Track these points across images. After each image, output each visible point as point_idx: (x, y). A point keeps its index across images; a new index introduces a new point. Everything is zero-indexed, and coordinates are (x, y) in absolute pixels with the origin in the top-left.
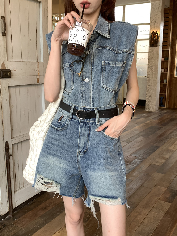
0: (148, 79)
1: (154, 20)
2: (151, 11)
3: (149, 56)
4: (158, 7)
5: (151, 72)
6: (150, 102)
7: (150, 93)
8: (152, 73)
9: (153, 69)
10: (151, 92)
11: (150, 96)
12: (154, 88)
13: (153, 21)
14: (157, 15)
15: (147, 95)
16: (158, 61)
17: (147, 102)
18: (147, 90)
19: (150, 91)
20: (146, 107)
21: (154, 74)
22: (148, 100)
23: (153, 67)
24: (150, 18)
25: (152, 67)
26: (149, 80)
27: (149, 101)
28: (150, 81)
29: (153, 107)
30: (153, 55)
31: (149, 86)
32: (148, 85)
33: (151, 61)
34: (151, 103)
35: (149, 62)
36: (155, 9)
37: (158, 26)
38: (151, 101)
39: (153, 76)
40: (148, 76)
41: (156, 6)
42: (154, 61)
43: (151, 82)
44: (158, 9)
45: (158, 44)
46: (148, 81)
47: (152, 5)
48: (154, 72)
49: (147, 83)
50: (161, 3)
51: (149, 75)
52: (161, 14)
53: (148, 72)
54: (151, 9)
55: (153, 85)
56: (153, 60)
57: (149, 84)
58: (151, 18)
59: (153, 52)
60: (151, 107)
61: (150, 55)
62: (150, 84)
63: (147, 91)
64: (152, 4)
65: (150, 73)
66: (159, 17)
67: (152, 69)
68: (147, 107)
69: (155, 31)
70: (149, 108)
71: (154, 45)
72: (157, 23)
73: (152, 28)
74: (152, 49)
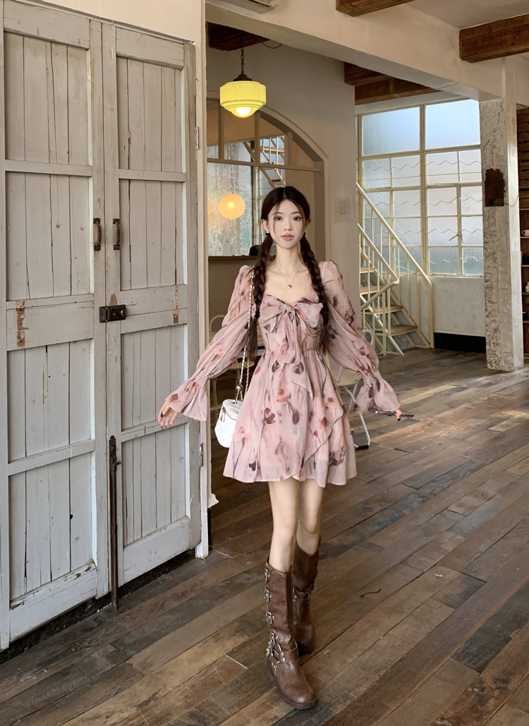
0: (486, 284)
1: (491, 142)
2: (481, 122)
3: (484, 229)
4: (497, 112)
5: (493, 267)
6: (497, 344)
7: (495, 321)
8: (496, 270)
9: (499, 259)
10: (497, 319)
11: (496, 330)
12: (504, 309)
13: (487, 144)
14: (496, 130)
15: (487, 326)
16: (508, 240)
17: (490, 346)
18: (487, 314)
19: (496, 316)
20: (488, 358)
21: (502, 272)
22: (492, 339)
23: (498, 255)
24: (481, 138)
25: (496, 256)
26: (490, 288)
27: (493, 343)
28: (492, 290)
29: (505, 358)
30: (494, 224)
31: (493, 303)
32: (489, 300)
33: (490, 240)
34: (499, 349)
35: (485, 243)
36: (490, 117)
37: (500, 156)
38: (499, 341)
39: (500, 278)
40: (487, 278)
41: (493, 111)
42: (498, 240)
43: (496, 292)
44: (499, 118)
45: (504, 199)
46: (487, 291)
47: (482, 109)
48: (500, 269)
49: (485, 296)
50: (505, 102)
51: (489, 275)
53: (485, 269)
54: (481, 117)
55: (501, 300)
56: (496, 237)
58: (483, 138)
59: (493, 217)
60: (501, 357)
61: (487, 225)
62: (492, 297)
63: (487, 316)
64: (482, 106)
65: (490, 269)
66: (502, 136)
67: (494, 261)
68: (492, 359)
69: (494, 168)
70: (496, 362)
71: (495, 202)
72: (500, 150)
73: (488, 161)
74: (492, 211)
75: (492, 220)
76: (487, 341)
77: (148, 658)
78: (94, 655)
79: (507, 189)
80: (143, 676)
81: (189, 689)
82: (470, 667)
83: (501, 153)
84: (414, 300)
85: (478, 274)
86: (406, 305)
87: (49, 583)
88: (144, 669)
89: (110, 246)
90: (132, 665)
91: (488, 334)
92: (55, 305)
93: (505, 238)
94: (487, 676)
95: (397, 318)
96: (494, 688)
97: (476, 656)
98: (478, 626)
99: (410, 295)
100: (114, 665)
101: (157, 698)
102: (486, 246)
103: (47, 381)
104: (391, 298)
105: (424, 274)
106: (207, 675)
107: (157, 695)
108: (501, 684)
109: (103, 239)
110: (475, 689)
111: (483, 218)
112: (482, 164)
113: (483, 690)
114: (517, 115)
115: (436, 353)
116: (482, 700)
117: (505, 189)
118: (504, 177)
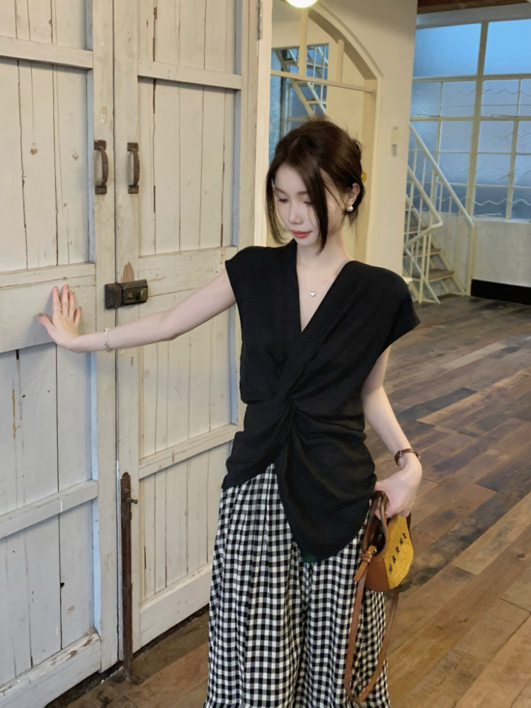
87: (29, 670)
89: (123, 189)
92: (29, 285)
103: (20, 404)
109: (111, 176)
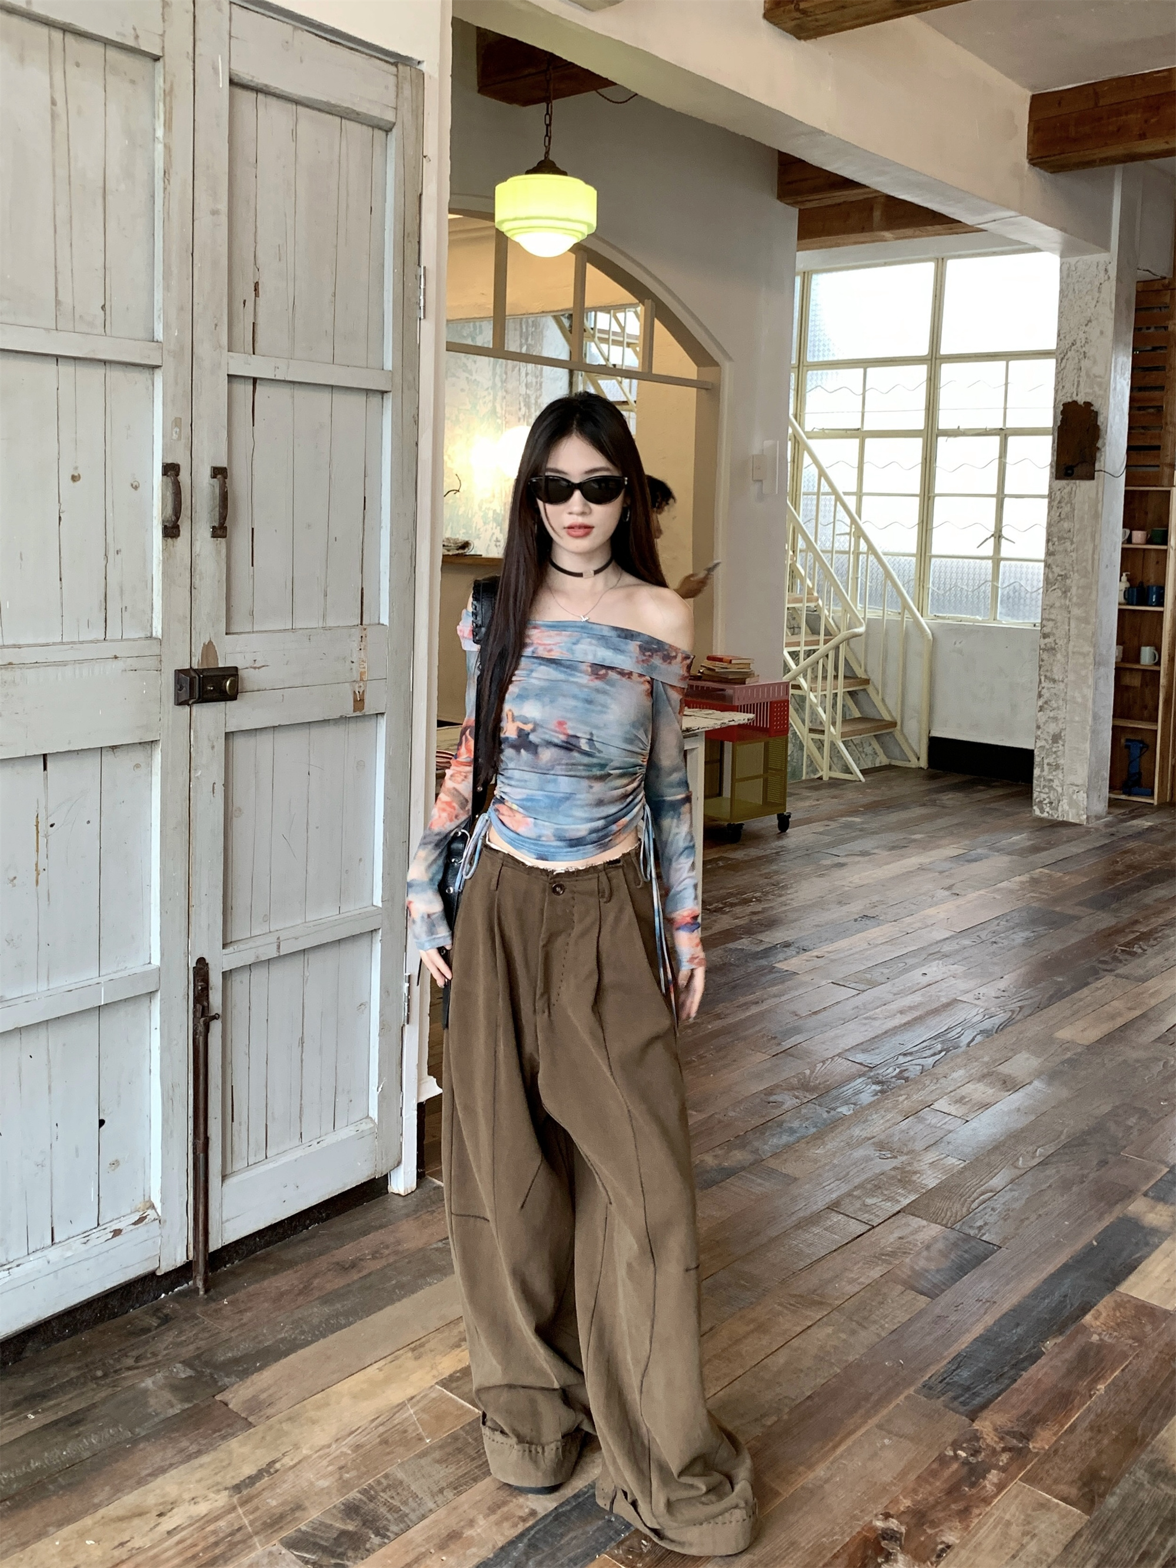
0: (1043, 642)
1: (1078, 344)
2: (1061, 301)
3: (1050, 525)
4: (1097, 283)
5: (1061, 607)
6: (1057, 767)
7: (1055, 719)
8: (1066, 615)
9: (1074, 590)
10: (1061, 714)
11: (1056, 738)
12: (1077, 694)
13: (1070, 349)
14: (1090, 321)
15: (1038, 727)
16: (1097, 549)
17: (1042, 771)
18: (1040, 703)
19: (1058, 708)
20: (1035, 795)
21: (1078, 619)
22: (1048, 756)
23: (1075, 581)
24: (1059, 335)
25: (1068, 581)
26: (1051, 650)
27: (1048, 764)
28: (1054, 655)
29: (1071, 798)
30: (1070, 516)
31: (1054, 681)
32: (1048, 674)
33: (1061, 548)
34: (1060, 776)
35: (1049, 553)
36: (1080, 291)
37: (1096, 377)
38: (1061, 761)
39: (1072, 632)
40: (1046, 630)
41: (1088, 280)
42: (1076, 550)
43: (1063, 660)
44: (1097, 295)
45: (1097, 467)
46: (1045, 656)
47: (1065, 275)
48: (1076, 611)
49: (1040, 667)
50: (1115, 263)
51: (1051, 624)
52: (1113, 316)
53: (1043, 610)
54: (1061, 291)
55: (1072, 677)
56: (1072, 543)
57: (1052, 671)
58: (1062, 336)
59: (1070, 502)
60: (1062, 795)
61: (1056, 518)
62: (1055, 669)
63: (1041, 709)
64: (1066, 267)
65: (1052, 611)
66: (1102, 333)
67: (1065, 592)
68: (1044, 796)
69: (1081, 399)
70: (1051, 803)
71: (1078, 470)
72: (1095, 362)
73: (1068, 385)
74: (1068, 489)
75: (1067, 509)
76: (1037, 759)
77: (263, 1391)
78: (143, 1385)
79: (1104, 445)
80: (250, 1425)
81: (349, 1452)
82: (953, 1410)
83: (1097, 370)
84: (894, 668)
85: (1029, 619)
86: (876, 677)
87: (48, 1247)
88: (251, 1414)
89: (204, 529)
90: (226, 1404)
91: (1039, 744)
93: (1091, 546)
94: (986, 1426)
95: (856, 703)
96: (998, 1449)
97: (968, 1389)
98: (978, 1330)
99: (885, 659)
100: (187, 1406)
101: (276, 1471)
102: (1050, 561)
104: (847, 662)
105: (918, 615)
106: (389, 1425)
107: (278, 1466)
108: (1015, 1442)
110: (960, 1452)
111: (1049, 503)
112: (1056, 391)
113: (975, 1452)
114: (1137, 292)
115: (932, 777)
116: (974, 1473)
117: (1099, 444)
118: (1101, 419)
